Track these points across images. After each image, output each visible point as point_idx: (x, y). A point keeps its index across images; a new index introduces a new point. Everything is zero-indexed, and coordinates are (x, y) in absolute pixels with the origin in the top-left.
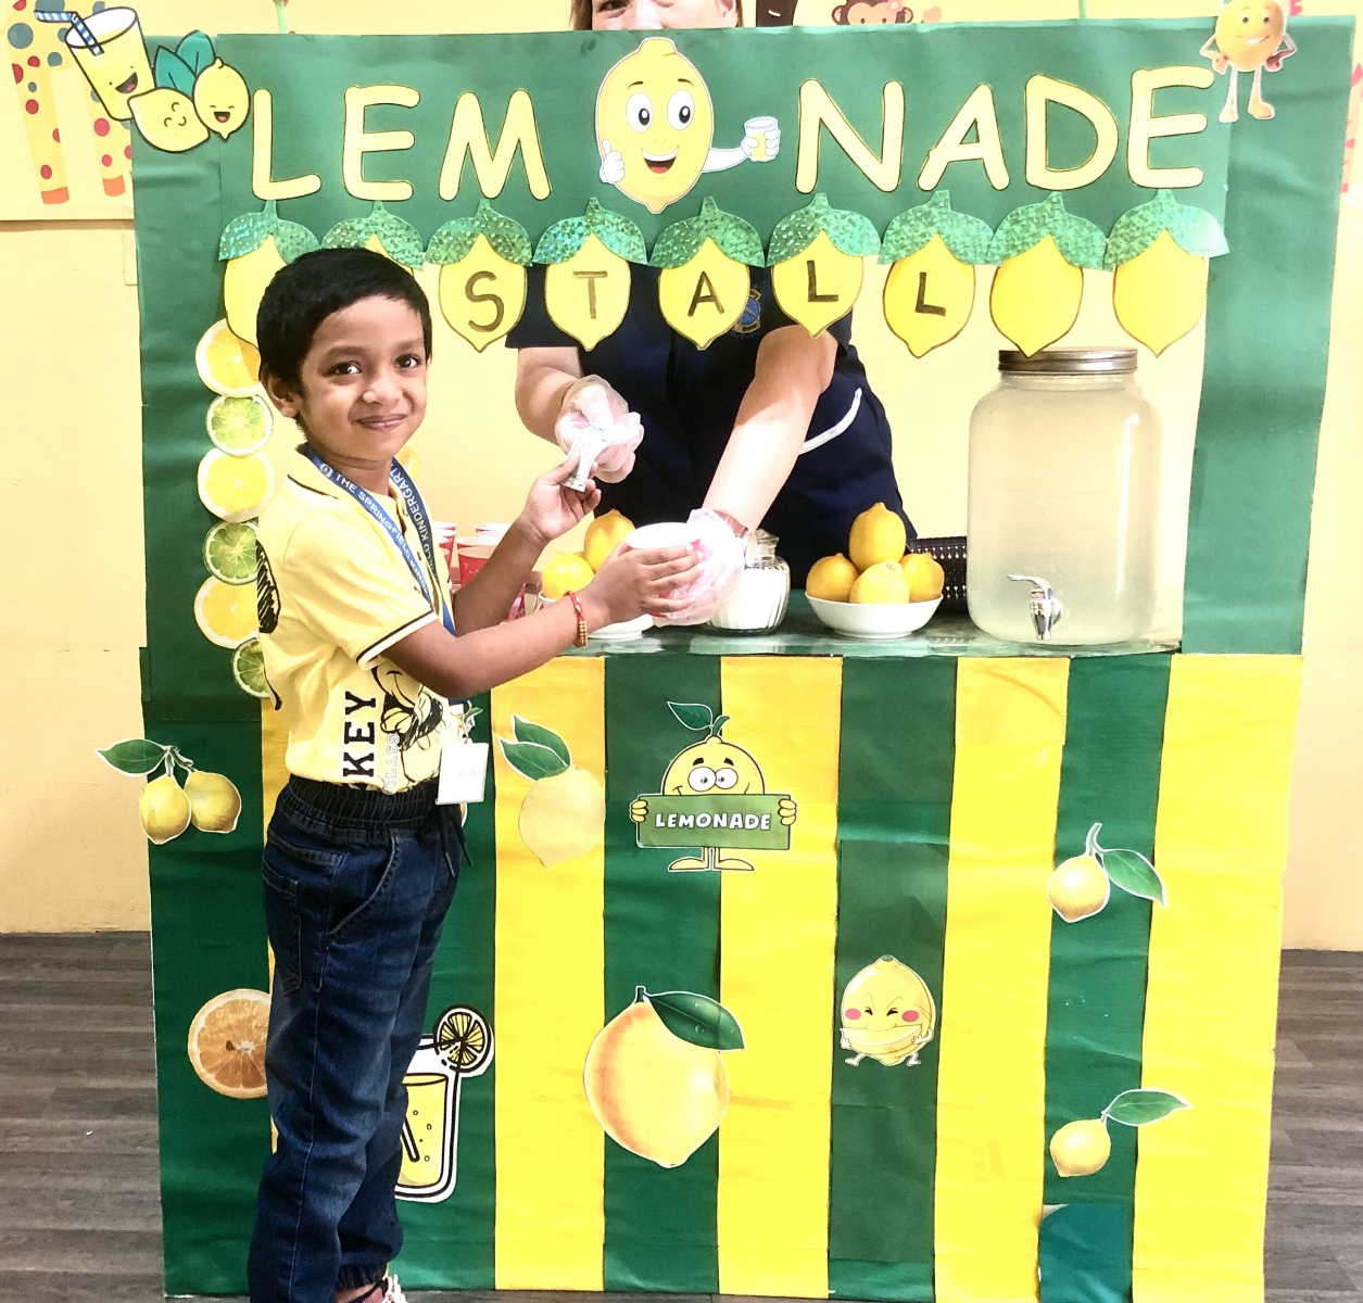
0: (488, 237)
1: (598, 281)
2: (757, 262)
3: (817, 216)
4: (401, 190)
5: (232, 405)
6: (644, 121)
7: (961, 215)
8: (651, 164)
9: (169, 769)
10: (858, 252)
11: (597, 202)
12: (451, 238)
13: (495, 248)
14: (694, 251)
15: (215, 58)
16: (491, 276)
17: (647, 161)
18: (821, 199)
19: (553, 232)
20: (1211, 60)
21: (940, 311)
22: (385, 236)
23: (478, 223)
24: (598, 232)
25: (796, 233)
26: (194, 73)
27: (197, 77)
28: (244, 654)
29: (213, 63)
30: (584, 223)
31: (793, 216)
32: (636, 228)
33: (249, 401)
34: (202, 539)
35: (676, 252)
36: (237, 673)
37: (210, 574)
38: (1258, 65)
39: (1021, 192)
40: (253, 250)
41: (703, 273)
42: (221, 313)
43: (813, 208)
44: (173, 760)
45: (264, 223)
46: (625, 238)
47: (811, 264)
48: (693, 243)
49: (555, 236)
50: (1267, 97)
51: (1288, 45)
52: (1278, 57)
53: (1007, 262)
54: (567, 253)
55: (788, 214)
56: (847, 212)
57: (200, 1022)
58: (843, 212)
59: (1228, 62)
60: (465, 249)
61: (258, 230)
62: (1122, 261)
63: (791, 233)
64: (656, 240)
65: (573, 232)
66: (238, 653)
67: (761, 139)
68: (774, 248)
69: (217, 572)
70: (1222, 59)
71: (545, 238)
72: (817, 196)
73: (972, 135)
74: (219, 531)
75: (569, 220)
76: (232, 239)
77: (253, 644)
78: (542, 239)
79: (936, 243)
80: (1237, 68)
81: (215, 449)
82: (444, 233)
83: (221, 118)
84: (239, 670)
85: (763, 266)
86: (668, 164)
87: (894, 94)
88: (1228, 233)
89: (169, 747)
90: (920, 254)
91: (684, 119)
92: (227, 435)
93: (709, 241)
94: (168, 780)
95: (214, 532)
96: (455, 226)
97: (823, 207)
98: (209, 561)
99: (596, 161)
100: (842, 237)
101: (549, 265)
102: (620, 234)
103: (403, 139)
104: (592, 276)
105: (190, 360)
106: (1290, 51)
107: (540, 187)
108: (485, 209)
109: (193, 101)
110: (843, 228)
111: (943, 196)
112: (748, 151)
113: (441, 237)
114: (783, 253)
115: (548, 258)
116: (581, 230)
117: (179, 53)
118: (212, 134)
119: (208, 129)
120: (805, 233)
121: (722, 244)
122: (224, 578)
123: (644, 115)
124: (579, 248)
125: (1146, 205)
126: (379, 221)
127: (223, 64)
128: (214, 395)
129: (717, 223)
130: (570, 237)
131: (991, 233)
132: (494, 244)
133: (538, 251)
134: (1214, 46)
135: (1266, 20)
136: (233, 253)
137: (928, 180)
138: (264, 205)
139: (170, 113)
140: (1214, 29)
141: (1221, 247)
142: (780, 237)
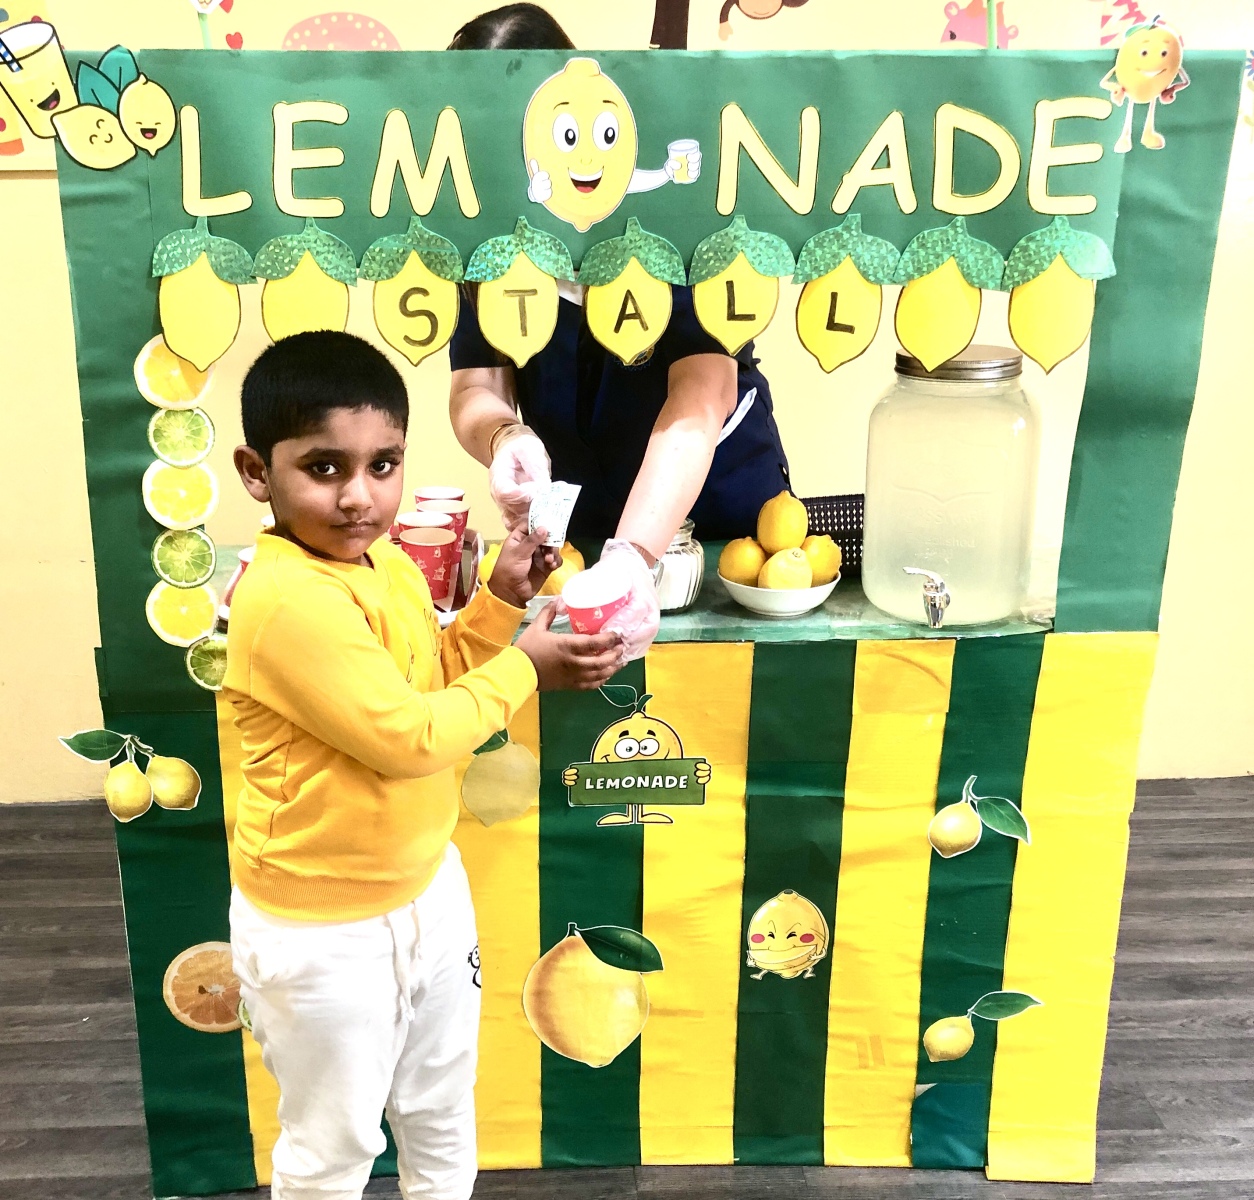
0: (420, 255)
1: (528, 299)
2: (680, 280)
3: (736, 237)
4: (333, 207)
5: (173, 417)
6: (571, 141)
7: (870, 238)
8: (577, 184)
9: (130, 755)
10: (774, 272)
11: (526, 222)
12: (384, 255)
13: (428, 266)
14: (620, 270)
15: (139, 74)
16: (424, 292)
17: (573, 180)
18: (740, 222)
19: (484, 250)
20: (1110, 92)
21: (850, 329)
22: (318, 252)
23: (409, 240)
24: (528, 250)
25: (716, 253)
26: (118, 89)
27: (121, 94)
28: (197, 652)
29: (137, 79)
30: (514, 242)
31: (713, 238)
32: (564, 246)
33: (189, 413)
34: (150, 547)
35: (602, 270)
36: (191, 670)
37: (159, 579)
38: (1153, 97)
39: (928, 215)
40: (186, 267)
41: (629, 292)
42: (158, 329)
43: (732, 230)
44: (133, 746)
45: (196, 240)
46: (554, 255)
47: (730, 285)
48: (619, 262)
49: (485, 254)
50: (1159, 128)
51: (1182, 77)
52: (1172, 89)
53: (911, 282)
54: (497, 272)
55: (709, 235)
56: (764, 234)
57: (173, 971)
58: (761, 234)
59: (1126, 94)
60: (398, 266)
61: (190, 247)
62: (1018, 283)
63: (711, 254)
64: (583, 259)
65: (503, 251)
66: (190, 652)
67: (683, 161)
68: (696, 267)
69: (166, 577)
70: (1119, 91)
71: (476, 256)
72: (736, 219)
73: (884, 160)
74: (166, 538)
75: (499, 239)
76: (165, 257)
77: (204, 643)
78: (473, 257)
79: (847, 265)
80: (1134, 99)
81: (157, 461)
82: (377, 250)
83: (147, 135)
84: (192, 666)
85: (684, 284)
86: (594, 184)
87: (810, 119)
88: (1116, 258)
89: (129, 736)
90: (832, 274)
91: (609, 140)
92: (169, 446)
93: (633, 261)
94: (129, 766)
95: (161, 539)
96: (389, 243)
97: (741, 228)
98: (158, 566)
99: (524, 180)
100: (758, 259)
101: (480, 283)
102: (548, 253)
103: (333, 157)
104: (523, 294)
105: (129, 374)
106: (1183, 85)
107: (470, 206)
108: (416, 226)
109: (117, 116)
110: (761, 250)
111: (856, 218)
112: (670, 173)
113: (374, 254)
114: (703, 273)
115: (479, 276)
116: (511, 248)
117: (101, 69)
118: (140, 152)
119: (135, 146)
120: (725, 254)
121: (646, 263)
122: (173, 582)
123: (571, 136)
124: (509, 267)
125: (1044, 230)
126: (312, 238)
127: (148, 80)
128: (154, 409)
129: (642, 243)
130: (500, 256)
131: (898, 255)
132: (426, 261)
133: (469, 269)
134: (1114, 78)
135: (1164, 54)
136: (167, 270)
137: (841, 204)
138: (195, 223)
139: (96, 131)
140: (1114, 62)
141: (1108, 270)
142: (701, 257)
